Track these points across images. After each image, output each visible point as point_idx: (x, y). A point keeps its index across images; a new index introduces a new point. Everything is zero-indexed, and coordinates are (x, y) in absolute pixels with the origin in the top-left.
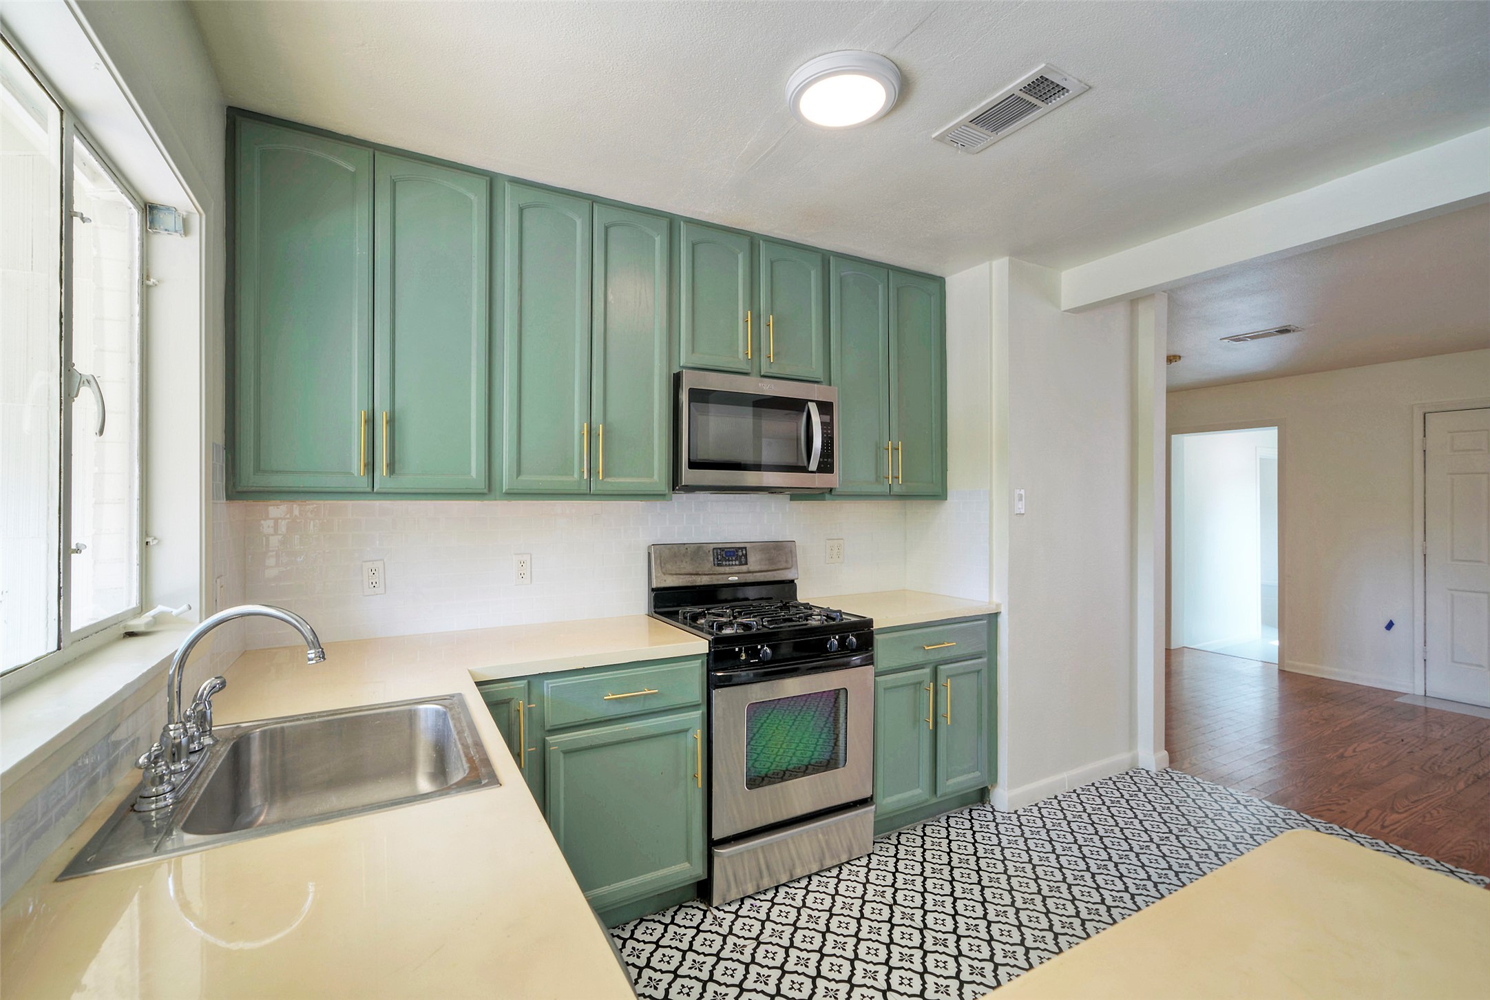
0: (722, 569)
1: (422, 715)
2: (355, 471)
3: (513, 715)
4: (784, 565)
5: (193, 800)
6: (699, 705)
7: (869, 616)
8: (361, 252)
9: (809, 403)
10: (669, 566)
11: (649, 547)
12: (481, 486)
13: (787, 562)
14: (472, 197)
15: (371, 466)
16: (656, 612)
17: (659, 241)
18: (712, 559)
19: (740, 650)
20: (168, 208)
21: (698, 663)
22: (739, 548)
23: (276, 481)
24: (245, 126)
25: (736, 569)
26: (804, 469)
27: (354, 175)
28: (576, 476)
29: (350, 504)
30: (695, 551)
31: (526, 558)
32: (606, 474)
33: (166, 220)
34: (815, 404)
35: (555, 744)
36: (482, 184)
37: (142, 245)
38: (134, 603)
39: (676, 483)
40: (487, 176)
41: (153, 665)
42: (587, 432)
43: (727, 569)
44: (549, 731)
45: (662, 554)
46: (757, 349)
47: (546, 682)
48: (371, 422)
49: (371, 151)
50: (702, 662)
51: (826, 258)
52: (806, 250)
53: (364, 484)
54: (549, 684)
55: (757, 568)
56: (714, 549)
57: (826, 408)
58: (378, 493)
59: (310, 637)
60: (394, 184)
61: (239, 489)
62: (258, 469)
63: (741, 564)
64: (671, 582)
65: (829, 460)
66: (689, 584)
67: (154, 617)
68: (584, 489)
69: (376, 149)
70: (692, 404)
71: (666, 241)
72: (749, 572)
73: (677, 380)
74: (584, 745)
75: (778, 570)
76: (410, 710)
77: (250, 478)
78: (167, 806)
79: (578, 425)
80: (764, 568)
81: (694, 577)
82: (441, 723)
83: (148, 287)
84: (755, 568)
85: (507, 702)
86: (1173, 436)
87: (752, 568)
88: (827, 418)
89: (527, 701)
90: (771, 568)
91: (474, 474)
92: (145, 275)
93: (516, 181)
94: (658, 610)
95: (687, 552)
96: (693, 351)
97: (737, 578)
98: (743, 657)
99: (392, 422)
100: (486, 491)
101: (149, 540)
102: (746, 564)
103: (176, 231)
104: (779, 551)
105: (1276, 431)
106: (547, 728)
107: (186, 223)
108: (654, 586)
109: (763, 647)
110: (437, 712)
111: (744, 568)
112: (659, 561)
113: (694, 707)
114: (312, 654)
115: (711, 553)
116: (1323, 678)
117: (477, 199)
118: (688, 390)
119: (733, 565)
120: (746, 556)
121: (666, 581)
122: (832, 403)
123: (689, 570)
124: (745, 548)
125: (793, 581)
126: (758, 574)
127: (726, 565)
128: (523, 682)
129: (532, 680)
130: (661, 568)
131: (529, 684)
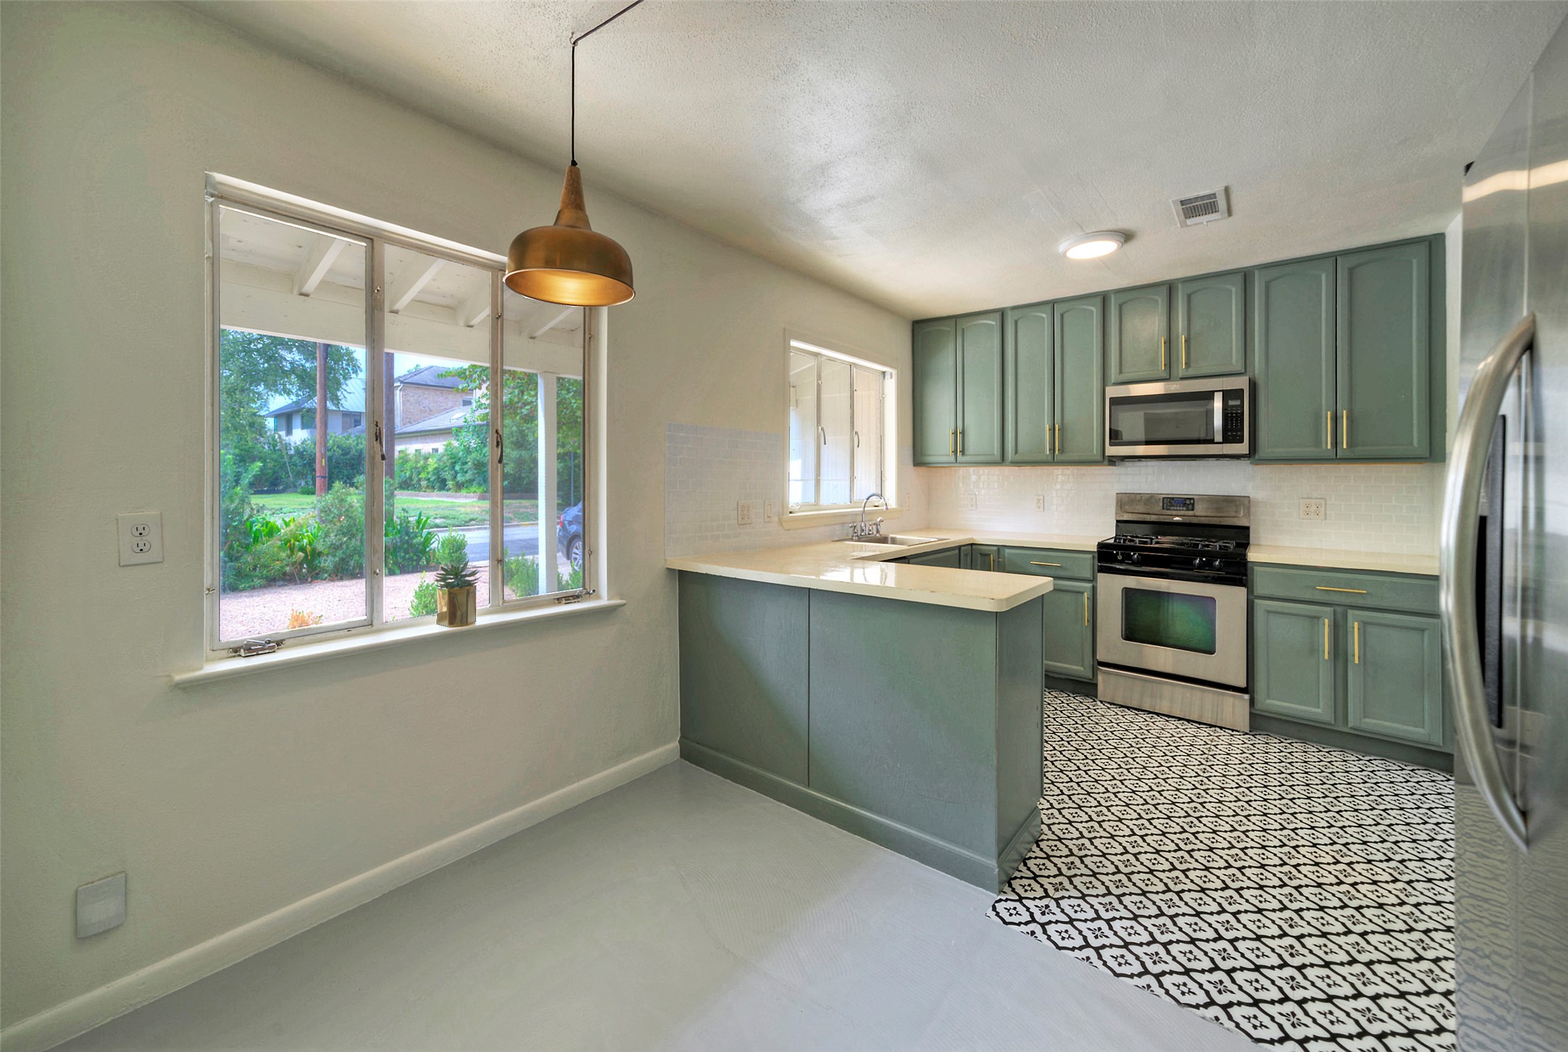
0: (1169, 512)
3: (992, 561)
4: (1233, 514)
9: (1215, 393)
10: (1127, 507)
11: (1118, 495)
12: (998, 458)
13: (1236, 512)
18: (1161, 504)
22: (1187, 499)
25: (1182, 513)
26: (1212, 441)
28: (1046, 453)
30: (1150, 499)
32: (1062, 450)
33: (887, 375)
34: (1219, 393)
36: (999, 315)
39: (1104, 456)
40: (1000, 311)
43: (1174, 513)
45: (1125, 500)
47: (1005, 550)
48: (955, 433)
52: (1224, 275)
54: (1007, 551)
55: (1203, 514)
56: (1164, 498)
57: (1229, 395)
63: (1188, 510)
64: (1126, 517)
65: (1239, 433)
68: (1050, 459)
69: (956, 318)
70: (1113, 407)
72: (1195, 516)
73: (1104, 393)
75: (1230, 517)
79: (1047, 427)
80: (1209, 514)
81: (1146, 516)
83: (884, 398)
84: (1200, 515)
87: (1197, 514)
88: (1236, 402)
89: (997, 557)
90: (1221, 515)
91: (988, 454)
93: (1014, 308)
95: (1141, 499)
96: (1120, 373)
97: (1181, 519)
98: (1120, 557)
99: (963, 433)
100: (998, 462)
101: (884, 479)
102: (1193, 510)
104: (1229, 501)
108: (1118, 519)
109: (1134, 554)
111: (1191, 513)
112: (1123, 505)
113: (1088, 581)
115: (1162, 500)
117: (996, 323)
118: (1110, 398)
119: (1180, 510)
120: (1193, 505)
121: (1123, 516)
122: (1242, 390)
123: (1141, 510)
124: (1193, 499)
125: (1248, 528)
126: (1204, 518)
127: (1174, 510)
128: (996, 548)
129: (1000, 548)
130: (1121, 508)
131: (998, 549)
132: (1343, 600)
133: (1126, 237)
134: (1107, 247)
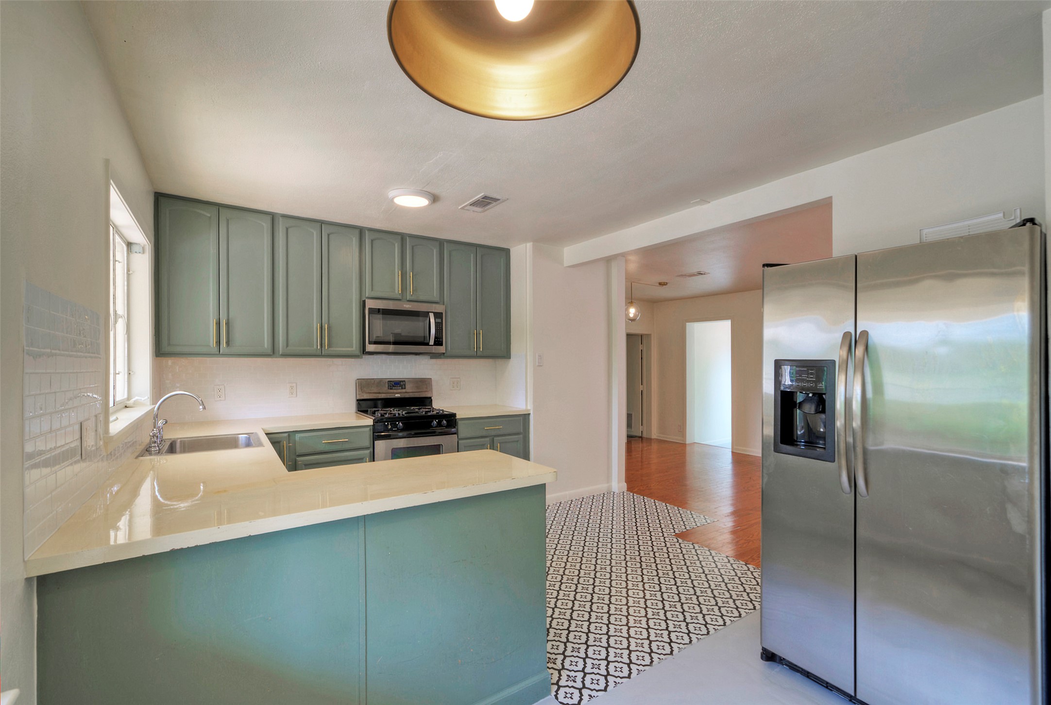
0: (392, 391)
1: (240, 438)
2: (211, 344)
3: (282, 447)
4: (425, 390)
5: (164, 450)
6: (369, 448)
7: (454, 412)
8: (213, 251)
9: (430, 313)
10: (365, 389)
11: (356, 381)
12: (270, 351)
13: (426, 388)
14: (264, 224)
15: (219, 343)
16: (358, 411)
17: (355, 241)
18: (387, 386)
19: (388, 424)
20: (136, 244)
21: (368, 429)
22: (401, 381)
23: (178, 349)
24: (162, 200)
25: (399, 391)
26: (427, 344)
27: (210, 218)
28: (315, 347)
29: (208, 360)
30: (379, 382)
31: (294, 385)
32: (329, 345)
33: (135, 248)
34: (432, 314)
35: (300, 461)
36: (269, 218)
37: (127, 259)
38: (126, 396)
39: (364, 351)
40: (271, 215)
41: (142, 414)
42: (320, 328)
43: (395, 391)
44: (297, 455)
45: (362, 384)
46: (404, 288)
47: (296, 435)
48: (218, 324)
49: (218, 207)
50: (370, 429)
51: (441, 243)
52: (430, 239)
53: (215, 351)
54: (298, 436)
55: (411, 391)
56: (388, 381)
57: (438, 315)
58: (222, 354)
59: (201, 402)
60: (228, 221)
61: (161, 352)
62: (169, 344)
63: (402, 389)
64: (366, 396)
65: (439, 340)
66: (375, 398)
67: (134, 401)
68: (319, 352)
69: (219, 206)
70: (370, 315)
71: (358, 239)
72: (406, 393)
73: (364, 303)
74: (315, 462)
75: (422, 392)
76: (235, 437)
77: (166, 348)
78: (157, 450)
79: (316, 325)
80: (414, 391)
81: (378, 395)
82: (248, 441)
83: (129, 274)
84: (410, 391)
85: (279, 442)
86: (687, 323)
87: (408, 391)
88: (439, 320)
89: (288, 442)
90: (418, 391)
91: (266, 346)
92: (128, 270)
93: (284, 216)
94: (359, 410)
95: (373, 383)
96: (372, 290)
97: (399, 395)
98: (390, 427)
99: (228, 324)
100: (272, 354)
101: (131, 372)
102: (405, 388)
103: (140, 253)
104: (425, 383)
105: (730, 322)
106: (297, 454)
107: (143, 248)
108: (358, 399)
109: (399, 423)
110: (246, 437)
111: (404, 390)
112: (360, 387)
113: (367, 448)
114: (201, 407)
115: (387, 383)
116: (749, 455)
117: (266, 224)
118: (369, 308)
119: (398, 389)
120: (405, 385)
121: (363, 396)
122: (442, 313)
123: (375, 391)
124: (404, 381)
125: (431, 398)
126: (411, 394)
127: (394, 389)
128: (286, 435)
129: (290, 434)
130: (362, 390)
131: (289, 435)
132: (493, 433)
133: (434, 199)
134: (421, 202)
